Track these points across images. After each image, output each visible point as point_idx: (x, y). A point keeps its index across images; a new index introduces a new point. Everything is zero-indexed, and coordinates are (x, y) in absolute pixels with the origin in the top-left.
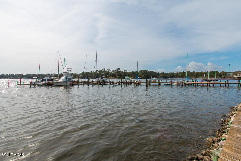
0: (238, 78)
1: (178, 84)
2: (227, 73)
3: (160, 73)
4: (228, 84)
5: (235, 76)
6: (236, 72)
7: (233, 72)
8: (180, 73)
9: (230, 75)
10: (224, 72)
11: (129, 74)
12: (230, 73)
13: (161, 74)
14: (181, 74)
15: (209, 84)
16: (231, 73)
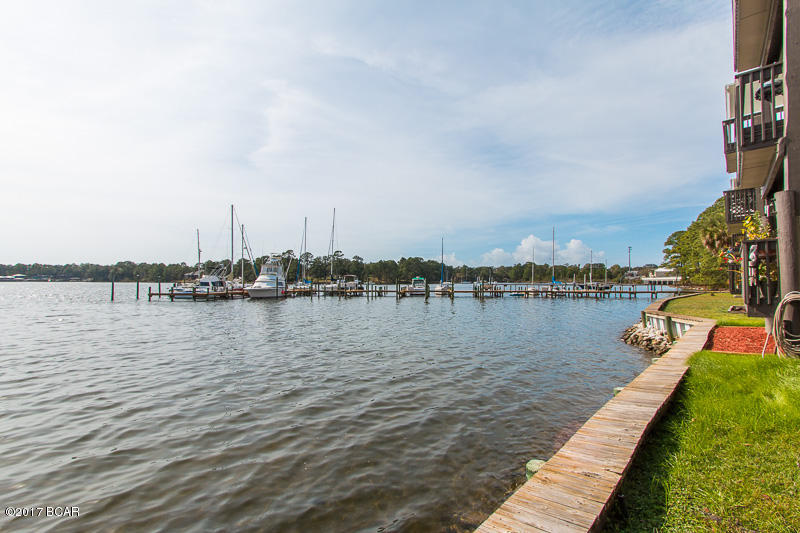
0: (650, 282)
1: (536, 293)
2: (626, 269)
3: (454, 267)
4: (635, 293)
5: (644, 278)
6: (645, 267)
7: (640, 269)
8: (510, 268)
9: (632, 275)
10: (618, 266)
11: (371, 268)
12: (631, 270)
13: (458, 270)
14: (513, 271)
15: (598, 294)
16: (635, 269)
